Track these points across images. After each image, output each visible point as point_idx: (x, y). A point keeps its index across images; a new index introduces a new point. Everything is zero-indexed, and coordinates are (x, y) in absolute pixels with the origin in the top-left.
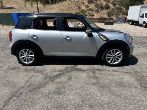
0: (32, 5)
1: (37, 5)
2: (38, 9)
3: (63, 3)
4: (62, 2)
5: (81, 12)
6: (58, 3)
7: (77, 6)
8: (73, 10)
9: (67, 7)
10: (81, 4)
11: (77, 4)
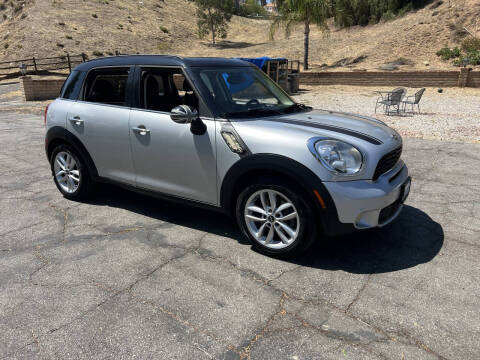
0: (288, 34)
1: (307, 33)
2: (307, 44)
3: (403, 20)
4: (402, 16)
5: (466, 47)
6: (388, 19)
7: (452, 27)
8: (430, 44)
9: (411, 32)
10: (470, 18)
11: (453, 21)
